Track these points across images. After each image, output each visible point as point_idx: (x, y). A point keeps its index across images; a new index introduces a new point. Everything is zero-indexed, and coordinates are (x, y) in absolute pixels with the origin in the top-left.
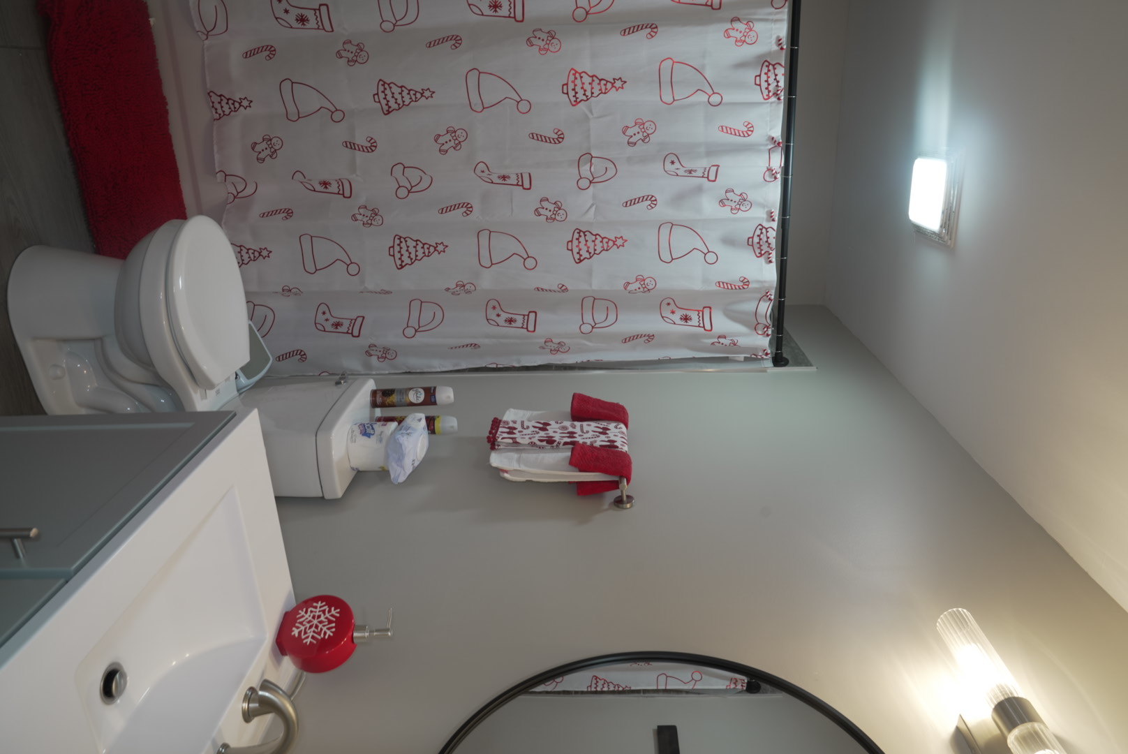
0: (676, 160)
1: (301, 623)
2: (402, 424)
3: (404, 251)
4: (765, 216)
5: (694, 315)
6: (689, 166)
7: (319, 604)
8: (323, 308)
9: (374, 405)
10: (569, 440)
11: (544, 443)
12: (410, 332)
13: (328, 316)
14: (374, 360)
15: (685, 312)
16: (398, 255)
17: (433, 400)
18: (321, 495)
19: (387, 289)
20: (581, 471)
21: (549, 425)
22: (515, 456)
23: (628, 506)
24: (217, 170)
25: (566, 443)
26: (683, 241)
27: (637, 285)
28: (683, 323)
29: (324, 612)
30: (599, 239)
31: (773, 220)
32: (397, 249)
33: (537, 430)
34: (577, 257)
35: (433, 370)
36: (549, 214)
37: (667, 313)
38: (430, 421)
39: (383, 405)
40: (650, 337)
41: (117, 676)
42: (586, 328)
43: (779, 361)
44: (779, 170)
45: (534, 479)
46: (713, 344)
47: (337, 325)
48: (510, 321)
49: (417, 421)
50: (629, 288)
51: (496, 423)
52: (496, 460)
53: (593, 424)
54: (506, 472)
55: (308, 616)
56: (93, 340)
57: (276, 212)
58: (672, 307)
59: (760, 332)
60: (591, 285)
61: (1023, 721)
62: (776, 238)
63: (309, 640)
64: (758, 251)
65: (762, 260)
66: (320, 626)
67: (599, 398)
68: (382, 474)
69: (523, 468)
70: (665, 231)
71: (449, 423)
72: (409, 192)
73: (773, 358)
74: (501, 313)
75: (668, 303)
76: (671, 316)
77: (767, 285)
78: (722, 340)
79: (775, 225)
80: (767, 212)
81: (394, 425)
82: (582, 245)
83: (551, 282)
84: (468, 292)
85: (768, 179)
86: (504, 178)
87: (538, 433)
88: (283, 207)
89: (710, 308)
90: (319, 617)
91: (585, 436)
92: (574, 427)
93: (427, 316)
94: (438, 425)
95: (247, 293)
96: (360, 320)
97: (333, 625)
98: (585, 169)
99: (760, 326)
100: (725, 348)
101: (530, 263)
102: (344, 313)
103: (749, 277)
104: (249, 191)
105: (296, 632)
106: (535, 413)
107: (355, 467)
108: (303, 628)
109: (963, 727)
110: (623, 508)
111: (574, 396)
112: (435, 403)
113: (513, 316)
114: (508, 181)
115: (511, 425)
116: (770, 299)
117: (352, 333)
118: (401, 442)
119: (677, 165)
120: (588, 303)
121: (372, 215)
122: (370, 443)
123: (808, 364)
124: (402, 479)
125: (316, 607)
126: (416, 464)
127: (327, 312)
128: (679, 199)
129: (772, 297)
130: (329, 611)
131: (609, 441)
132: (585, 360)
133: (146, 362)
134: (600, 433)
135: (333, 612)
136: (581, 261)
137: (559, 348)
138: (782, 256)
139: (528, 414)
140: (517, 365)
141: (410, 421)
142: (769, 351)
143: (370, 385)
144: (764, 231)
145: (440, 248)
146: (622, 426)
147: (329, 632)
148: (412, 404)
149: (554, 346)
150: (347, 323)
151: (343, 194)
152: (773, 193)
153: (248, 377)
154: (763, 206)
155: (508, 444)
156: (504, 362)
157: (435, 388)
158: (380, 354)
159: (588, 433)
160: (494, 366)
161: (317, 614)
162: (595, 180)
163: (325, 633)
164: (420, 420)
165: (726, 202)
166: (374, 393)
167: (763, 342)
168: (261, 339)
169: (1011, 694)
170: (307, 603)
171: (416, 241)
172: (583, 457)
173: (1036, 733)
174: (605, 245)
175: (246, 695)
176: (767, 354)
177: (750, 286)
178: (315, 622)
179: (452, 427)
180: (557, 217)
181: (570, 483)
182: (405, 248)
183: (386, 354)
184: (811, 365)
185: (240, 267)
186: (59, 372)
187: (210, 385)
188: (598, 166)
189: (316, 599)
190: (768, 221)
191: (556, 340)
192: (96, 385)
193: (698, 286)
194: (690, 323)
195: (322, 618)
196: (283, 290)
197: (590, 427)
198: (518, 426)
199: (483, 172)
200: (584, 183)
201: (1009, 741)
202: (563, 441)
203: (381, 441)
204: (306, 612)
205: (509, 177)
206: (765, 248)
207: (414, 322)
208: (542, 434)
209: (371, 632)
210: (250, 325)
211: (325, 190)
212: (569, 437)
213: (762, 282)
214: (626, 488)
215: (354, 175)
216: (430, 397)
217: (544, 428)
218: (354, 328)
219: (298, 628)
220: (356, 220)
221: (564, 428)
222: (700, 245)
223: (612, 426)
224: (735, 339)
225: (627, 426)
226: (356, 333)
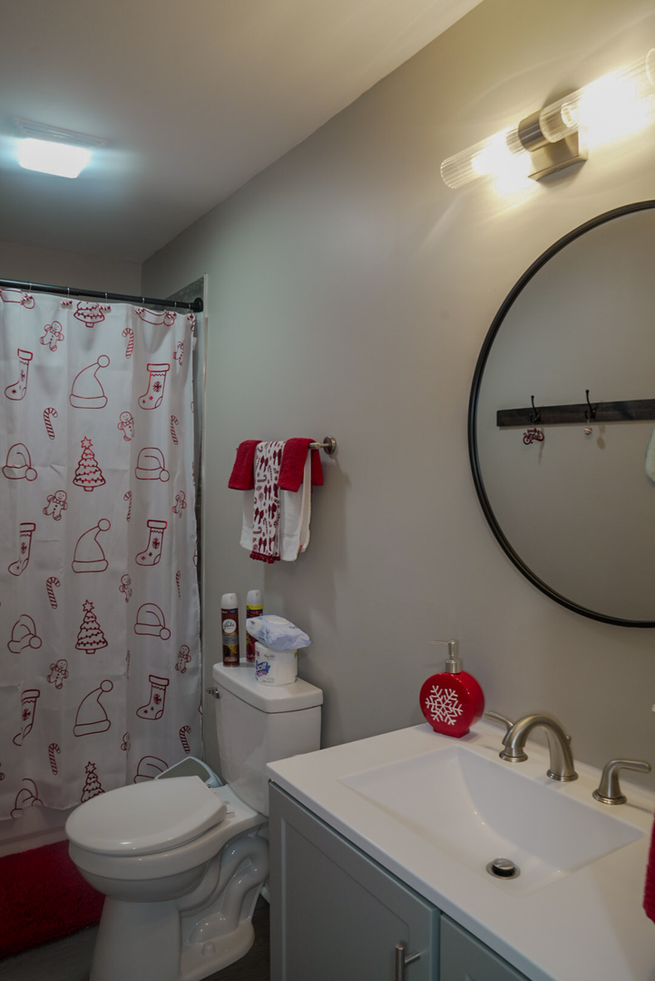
0: (12, 388)
1: (444, 718)
2: (257, 637)
3: (91, 640)
4: (67, 310)
5: (155, 380)
6: (17, 377)
7: (428, 703)
8: (141, 713)
9: (237, 663)
10: (273, 492)
11: (275, 514)
12: (165, 634)
13: (148, 708)
14: (189, 666)
15: (152, 388)
16: (95, 646)
17: (233, 612)
18: (320, 707)
19: (126, 654)
20: (302, 482)
21: (257, 510)
22: (286, 539)
23: (333, 442)
24: (10, 818)
25: (276, 495)
26: (87, 386)
27: (127, 429)
28: (161, 389)
29: (434, 699)
30: (83, 462)
31: (71, 303)
32: (88, 646)
33: (262, 520)
34: (99, 483)
35: (199, 612)
36: (59, 507)
37: (152, 404)
38: (251, 614)
39: (237, 656)
40: (173, 419)
41: (497, 866)
42: (164, 476)
43: (197, 306)
44: (24, 293)
45: (309, 522)
46: (181, 364)
47: (157, 699)
48: (156, 544)
49: (253, 626)
50: (130, 437)
51: (255, 556)
52: (290, 555)
53: (257, 471)
54: (301, 546)
55: (438, 712)
56: (181, 918)
57: (52, 760)
58: (146, 398)
59: (172, 322)
60: (126, 471)
61: (538, 127)
62: (88, 301)
63: (459, 710)
64: (99, 319)
65: (107, 315)
66: (447, 701)
67: (233, 466)
68: (301, 654)
69: (298, 532)
70: (77, 402)
71: (253, 598)
72: (35, 636)
73: (195, 312)
74: (148, 552)
75: (144, 402)
76: (155, 400)
77: (130, 313)
78: (178, 356)
79: (75, 302)
80: (63, 308)
81: (258, 646)
82: (89, 478)
83: (122, 507)
84: (129, 581)
85: (32, 305)
86: (24, 548)
87: (265, 519)
88: (47, 753)
89: (148, 365)
90: (439, 703)
91: (269, 477)
92: (260, 488)
93: (150, 619)
94: (254, 607)
95: (128, 783)
96: (153, 679)
97: (446, 690)
98: (18, 473)
99: (167, 321)
100: (185, 353)
101: (104, 525)
102: (146, 693)
103: (123, 328)
104: (30, 786)
105: (452, 722)
106: (245, 521)
107: (294, 678)
108: (448, 716)
109: (537, 176)
110: (335, 447)
111: (230, 487)
112: (236, 610)
113: (151, 541)
114: (27, 544)
115: (257, 542)
116: (143, 311)
117: (165, 686)
118: (275, 639)
119: (16, 388)
120: (141, 474)
121: (57, 668)
122: (274, 665)
123: (201, 282)
124: (306, 637)
125: (431, 706)
126: (293, 625)
127: (144, 709)
128: (48, 387)
129: (141, 308)
130: (434, 694)
131: (274, 457)
132: (193, 478)
133: (200, 871)
134: (266, 465)
135: (435, 691)
136: (103, 479)
137: (182, 501)
138: (104, 297)
139: (245, 529)
140: (196, 538)
141: (253, 633)
142: (189, 315)
143: (219, 667)
144: (80, 312)
145: (88, 607)
146: (259, 446)
147: (453, 694)
148: (237, 630)
149: (179, 506)
150: (156, 691)
151: (36, 698)
152: (45, 301)
153: (208, 777)
154: (57, 311)
155: (276, 545)
156: (193, 550)
157: (223, 610)
158: (184, 660)
159: (267, 475)
160: (196, 558)
161: (436, 704)
162: (28, 464)
163: (453, 697)
164: (253, 623)
165: (52, 345)
166: (226, 664)
167: (181, 320)
168: (170, 768)
169: (514, 134)
170: (427, 713)
171: (81, 629)
172: (289, 480)
173: (548, 119)
174: (89, 456)
175: (506, 759)
176: (192, 317)
177: (131, 327)
178: (443, 706)
179: (257, 594)
180: (63, 500)
181: (312, 492)
182: (88, 639)
183: (184, 655)
184: (203, 279)
185: (104, 792)
186: (209, 948)
187: (223, 811)
188: (15, 460)
189: (423, 705)
190: (71, 308)
191: (175, 503)
192: (219, 913)
193: (129, 375)
194: (162, 384)
195: (440, 700)
196: (125, 749)
197: (260, 472)
198: (258, 537)
199: (18, 568)
200: (31, 474)
201: (553, 141)
202: (274, 498)
203: (272, 656)
204: (435, 714)
205: (23, 544)
206: (96, 312)
207: (156, 631)
208: (266, 515)
209: (451, 658)
210: (159, 778)
211: (31, 715)
212: (270, 492)
213: (127, 317)
214: (318, 444)
215: (19, 688)
216: (230, 614)
217: (259, 514)
218: (160, 685)
219: (448, 720)
220: (61, 684)
221: (261, 496)
222: (91, 371)
223: (259, 455)
224: (177, 344)
225: (260, 442)
226: (165, 682)
